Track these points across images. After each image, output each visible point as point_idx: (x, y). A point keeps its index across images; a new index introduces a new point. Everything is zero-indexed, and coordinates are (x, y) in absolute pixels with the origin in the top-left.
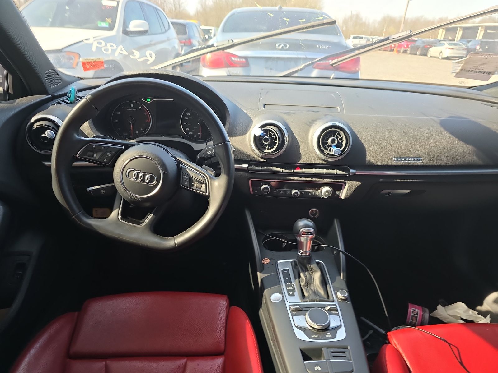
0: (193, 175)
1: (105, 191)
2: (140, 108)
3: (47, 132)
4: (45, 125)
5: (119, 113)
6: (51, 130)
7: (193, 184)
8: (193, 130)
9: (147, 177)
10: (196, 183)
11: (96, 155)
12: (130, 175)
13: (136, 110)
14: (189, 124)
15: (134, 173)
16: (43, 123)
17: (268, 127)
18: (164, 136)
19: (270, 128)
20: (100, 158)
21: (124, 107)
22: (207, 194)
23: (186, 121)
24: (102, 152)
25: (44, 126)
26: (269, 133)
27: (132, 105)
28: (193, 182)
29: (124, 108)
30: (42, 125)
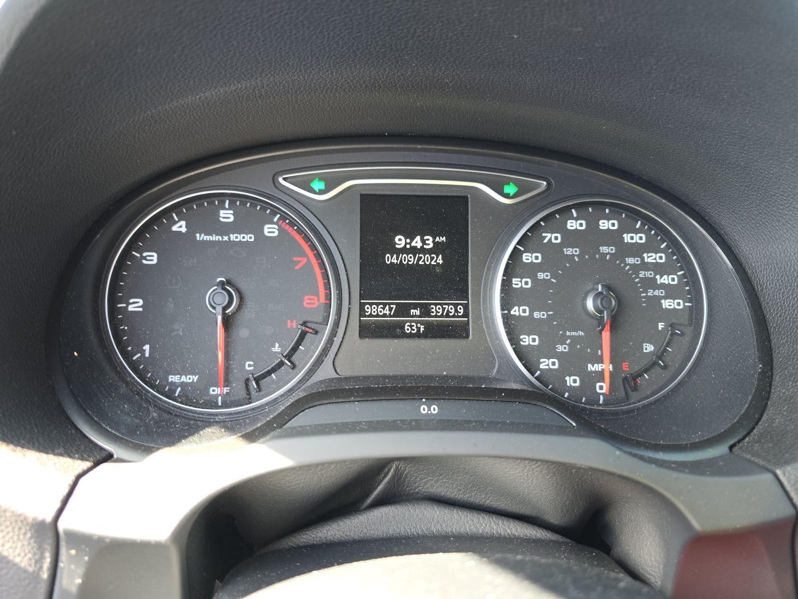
2: (271, 230)
5: (152, 258)
8: (560, 348)
13: (249, 238)
14: (536, 315)
21: (180, 227)
23: (522, 297)
27: (226, 215)
29: (184, 230)
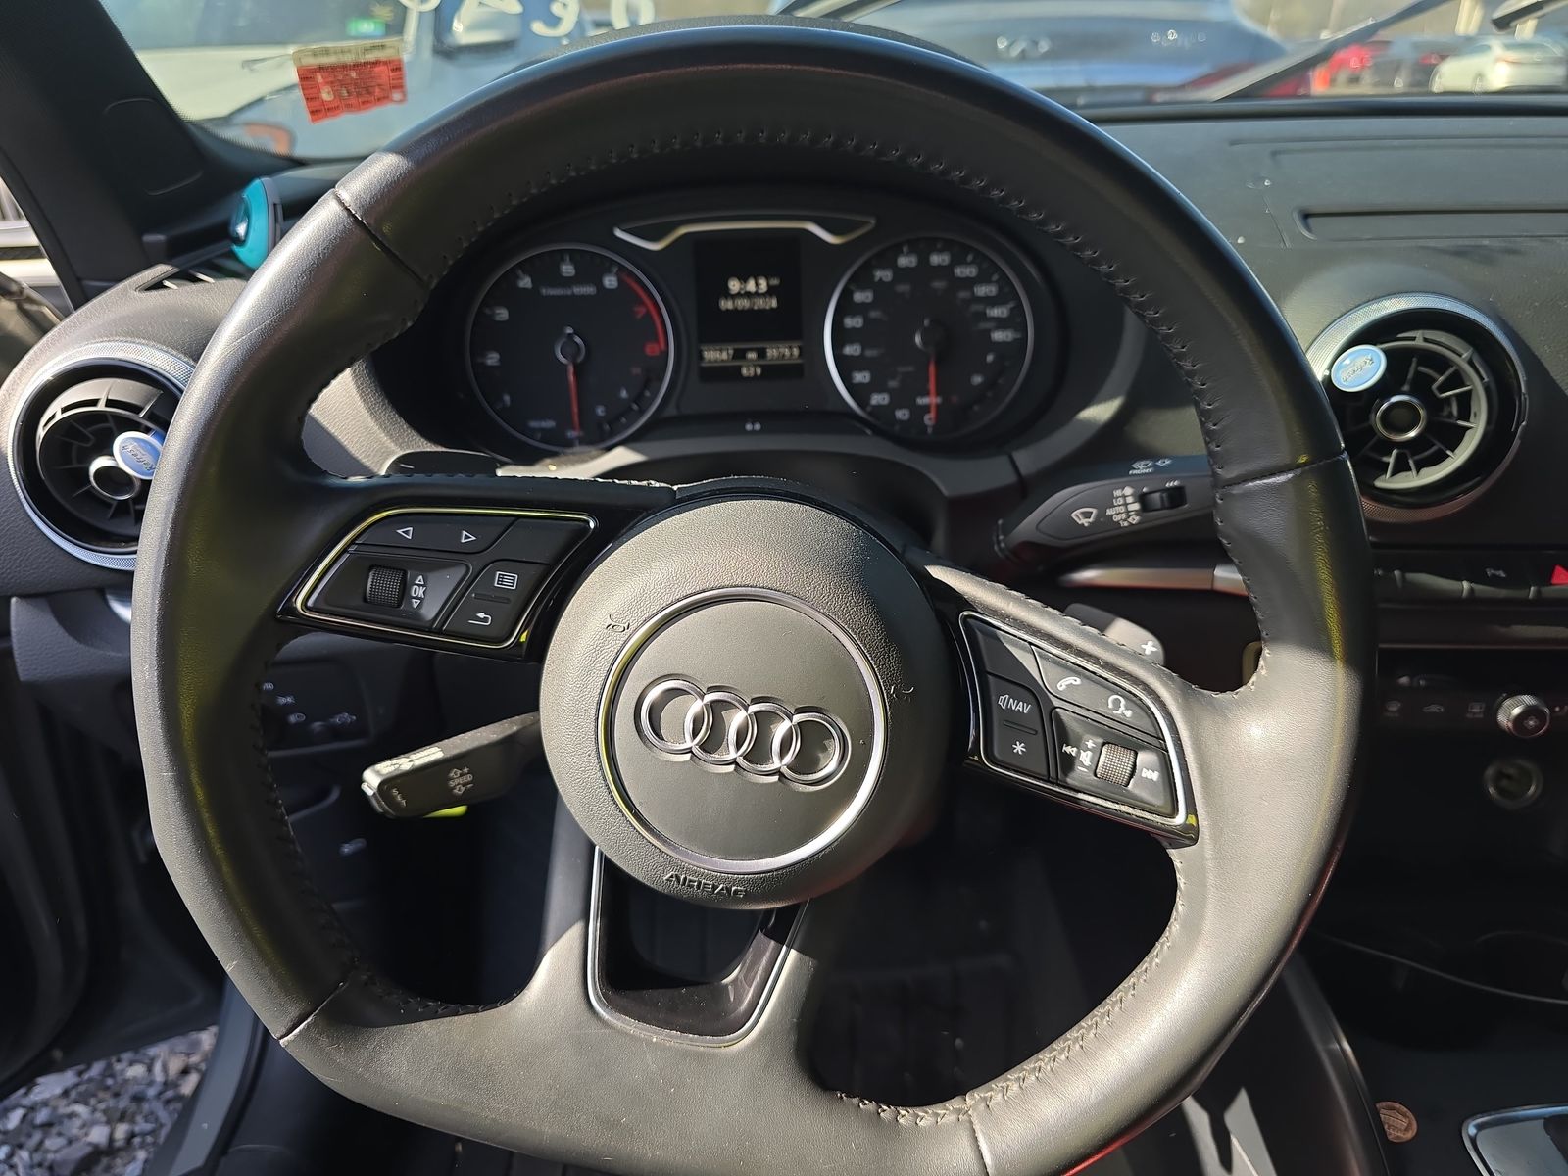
0: (1063, 685)
1: (469, 778)
2: (610, 282)
3: (120, 441)
4: (110, 403)
5: (502, 314)
6: (147, 431)
7: (1068, 749)
8: (891, 383)
9: (780, 730)
10: (1090, 744)
11: (420, 592)
12: (664, 727)
13: (591, 290)
14: (869, 353)
15: (696, 706)
16: (98, 391)
17: (1418, 338)
18: (758, 427)
19: (1426, 340)
20: (449, 608)
21: (526, 282)
22: (1179, 819)
23: (854, 336)
24: (463, 570)
25: (101, 407)
26: (1410, 375)
27: (568, 269)
28: (1063, 735)
29: (529, 285)
30: (94, 402)
